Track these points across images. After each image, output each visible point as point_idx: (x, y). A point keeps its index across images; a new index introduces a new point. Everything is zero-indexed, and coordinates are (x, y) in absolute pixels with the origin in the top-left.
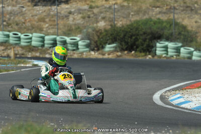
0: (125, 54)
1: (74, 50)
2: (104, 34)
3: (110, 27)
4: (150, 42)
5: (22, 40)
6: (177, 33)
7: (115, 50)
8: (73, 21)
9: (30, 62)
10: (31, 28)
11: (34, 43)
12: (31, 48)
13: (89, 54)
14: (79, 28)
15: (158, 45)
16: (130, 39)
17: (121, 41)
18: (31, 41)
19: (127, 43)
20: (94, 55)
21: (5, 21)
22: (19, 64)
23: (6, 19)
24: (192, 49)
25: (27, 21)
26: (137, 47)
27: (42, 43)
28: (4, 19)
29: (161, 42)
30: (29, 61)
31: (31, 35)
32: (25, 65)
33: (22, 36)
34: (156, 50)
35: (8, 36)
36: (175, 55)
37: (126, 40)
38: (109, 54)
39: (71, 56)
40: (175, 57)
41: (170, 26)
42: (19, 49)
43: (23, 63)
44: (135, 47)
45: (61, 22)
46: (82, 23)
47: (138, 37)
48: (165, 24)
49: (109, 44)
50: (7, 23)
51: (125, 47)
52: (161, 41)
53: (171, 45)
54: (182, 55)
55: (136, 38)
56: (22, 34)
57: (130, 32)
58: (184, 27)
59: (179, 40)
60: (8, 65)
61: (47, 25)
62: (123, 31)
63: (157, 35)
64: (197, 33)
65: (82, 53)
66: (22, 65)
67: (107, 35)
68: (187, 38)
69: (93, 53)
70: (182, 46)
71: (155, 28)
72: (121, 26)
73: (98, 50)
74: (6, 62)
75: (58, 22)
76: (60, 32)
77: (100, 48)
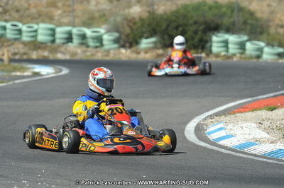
2: (139, 24)
3: (147, 14)
4: (203, 35)
5: (24, 34)
6: (241, 22)
7: (155, 47)
8: (96, 6)
9: (29, 68)
10: (36, 16)
11: (41, 38)
12: (36, 45)
13: (117, 52)
14: (104, 15)
15: (215, 38)
16: (175, 31)
17: (164, 34)
18: (36, 36)
20: (125, 54)
21: (1, 7)
22: (13, 71)
23: (3, 4)
24: (262, 44)
25: (32, 5)
27: (51, 38)
29: (220, 35)
30: (30, 66)
31: (36, 27)
32: (22, 74)
33: (24, 28)
34: (211, 46)
35: (4, 28)
36: (239, 53)
37: (170, 33)
38: (146, 52)
39: (93, 55)
40: (238, 55)
41: (232, 11)
42: (21, 46)
43: (19, 70)
45: (78, 7)
46: (108, 8)
47: (186, 28)
48: (224, 9)
49: (146, 38)
50: (4, 9)
51: (168, 42)
52: (219, 32)
53: (232, 39)
54: (248, 52)
55: (184, 30)
56: (24, 24)
57: (175, 21)
58: (252, 14)
59: (243, 32)
61: (60, 12)
62: (166, 20)
63: (213, 25)
64: (269, 21)
65: (108, 51)
66: (18, 74)
67: (143, 25)
68: (255, 28)
69: (123, 51)
70: (248, 40)
71: (210, 16)
72: (162, 13)
73: (131, 46)
75: (75, 7)
76: (77, 20)
77: (134, 44)
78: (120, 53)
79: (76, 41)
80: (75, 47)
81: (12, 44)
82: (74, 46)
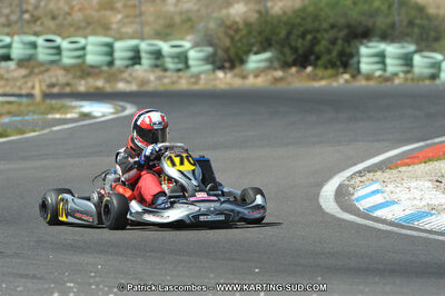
0: (292, 75)
1: (179, 70)
2: (244, 32)
3: (256, 16)
4: (346, 45)
5: (65, 53)
6: (405, 23)
7: (270, 67)
8: (176, 5)
9: (75, 107)
10: (83, 24)
11: (91, 59)
12: (85, 71)
13: (212, 77)
15: (363, 50)
16: (300, 41)
17: (283, 46)
18: (84, 55)
19: (295, 50)
20: (224, 80)
21: (27, 11)
22: (49, 113)
23: (30, 8)
24: (439, 57)
25: (76, 8)
26: (318, 58)
27: (107, 59)
28: (25, 7)
29: (371, 44)
30: (75, 103)
31: (82, 41)
32: (63, 116)
33: (65, 44)
34: (359, 62)
35: (34, 45)
36: (403, 72)
37: (293, 44)
38: (256, 76)
39: (173, 83)
40: (402, 75)
42: (60, 73)
43: (58, 110)
44: (313, 58)
45: (148, 9)
46: (195, 8)
47: (319, 36)
48: (377, 3)
49: (256, 53)
50: (32, 16)
51: (290, 58)
52: (370, 41)
53: (391, 49)
54: (417, 70)
55: (315, 38)
56: (64, 38)
57: (300, 25)
58: (421, 9)
59: (408, 39)
60: (26, 118)
61: (119, 17)
62: (286, 24)
63: (360, 30)
65: (197, 76)
66: (58, 116)
67: (249, 33)
69: (220, 74)
70: (416, 52)
71: (355, 15)
72: (280, 12)
73: (232, 67)
74: (23, 108)
75: (143, 9)
76: (147, 30)
77: (237, 64)
78: (216, 79)
79: (146, 61)
80: (146, 71)
81: (47, 70)
82: (143, 70)
